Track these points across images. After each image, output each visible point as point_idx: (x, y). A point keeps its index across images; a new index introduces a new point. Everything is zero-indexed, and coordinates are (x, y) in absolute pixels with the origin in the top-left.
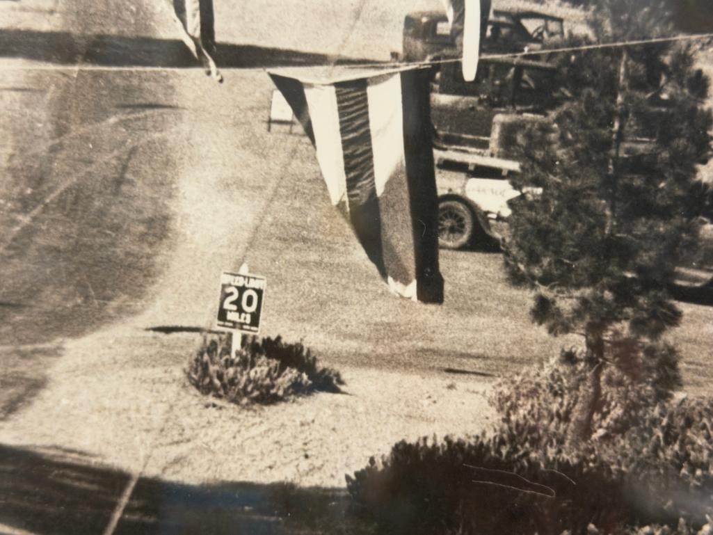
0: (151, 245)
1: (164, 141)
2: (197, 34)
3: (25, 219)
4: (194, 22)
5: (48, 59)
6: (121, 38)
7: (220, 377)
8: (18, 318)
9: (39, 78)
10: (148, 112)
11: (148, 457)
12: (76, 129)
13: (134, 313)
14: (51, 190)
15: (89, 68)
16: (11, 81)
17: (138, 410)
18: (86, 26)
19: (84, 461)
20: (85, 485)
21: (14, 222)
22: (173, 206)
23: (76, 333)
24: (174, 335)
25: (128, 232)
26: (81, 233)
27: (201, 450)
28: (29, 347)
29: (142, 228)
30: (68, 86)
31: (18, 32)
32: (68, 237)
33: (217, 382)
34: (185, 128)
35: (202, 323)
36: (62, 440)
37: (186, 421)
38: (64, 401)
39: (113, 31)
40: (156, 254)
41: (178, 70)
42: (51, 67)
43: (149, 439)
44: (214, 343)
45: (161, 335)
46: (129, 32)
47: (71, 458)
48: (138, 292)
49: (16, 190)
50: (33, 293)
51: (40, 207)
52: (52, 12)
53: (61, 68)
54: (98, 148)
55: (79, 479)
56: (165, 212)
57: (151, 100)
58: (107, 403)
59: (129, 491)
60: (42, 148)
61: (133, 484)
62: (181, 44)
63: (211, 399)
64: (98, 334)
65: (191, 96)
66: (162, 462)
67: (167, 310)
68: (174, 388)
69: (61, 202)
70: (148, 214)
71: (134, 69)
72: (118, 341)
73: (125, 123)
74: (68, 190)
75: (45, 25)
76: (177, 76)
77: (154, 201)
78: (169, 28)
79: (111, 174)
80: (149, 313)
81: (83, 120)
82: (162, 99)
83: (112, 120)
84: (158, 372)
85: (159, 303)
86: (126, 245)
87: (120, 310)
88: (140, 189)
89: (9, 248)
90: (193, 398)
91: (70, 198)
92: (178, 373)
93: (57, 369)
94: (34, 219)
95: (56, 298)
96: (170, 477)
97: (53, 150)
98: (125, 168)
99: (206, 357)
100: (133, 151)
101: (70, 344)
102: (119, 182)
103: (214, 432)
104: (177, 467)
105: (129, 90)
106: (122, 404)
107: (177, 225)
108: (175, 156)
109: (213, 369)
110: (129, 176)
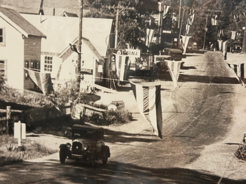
0: (227, 124)
1: (231, 101)
2: (240, 76)
3: (196, 118)
4: (239, 74)
5: (203, 82)
6: (221, 77)
7: (243, 155)
8: (193, 140)
9: (200, 86)
10: (227, 94)
11: (225, 173)
12: (209, 98)
13: (222, 140)
14: (202, 111)
15: (213, 84)
16: (193, 87)
17: (222, 162)
18: (212, 75)
19: (209, 173)
20: (209, 179)
21: (193, 119)
22: (232, 116)
23: (208, 144)
24: (232, 145)
25: (221, 121)
26: (209, 121)
27: (238, 172)
28: (196, 147)
29: (224, 120)
30: (207, 88)
31: (196, 76)
32: (206, 122)
33: (242, 156)
34: (236, 98)
35: (239, 142)
36: (204, 168)
37: (234, 165)
38: (204, 160)
39: (219, 76)
40: (228, 126)
41: (235, 85)
42: (203, 84)
43: (225, 169)
44: (242, 147)
45: (229, 145)
46: (223, 76)
47: (206, 173)
48: (223, 135)
49: (194, 111)
50: (197, 135)
51: (200, 115)
52: (204, 71)
53: (206, 84)
54: (214, 102)
55: (208, 178)
56: (230, 117)
57: (228, 91)
58: (215, 160)
59: (220, 181)
60: (201, 102)
61: (221, 179)
62: (235, 79)
63: (241, 160)
64: (213, 145)
65: (238, 90)
66: (228, 174)
67: (230, 140)
68: (232, 157)
69: (205, 114)
70: (226, 117)
71: (224, 84)
72: (218, 146)
73: (221, 97)
74: (206, 112)
75: (202, 74)
76: (235, 86)
77: (228, 114)
78: (233, 75)
79: (217, 108)
80: (226, 140)
81: (211, 96)
82: (230, 91)
83: (218, 96)
84: (228, 154)
85: (228, 138)
86: (221, 124)
87: (218, 139)
88: (224, 111)
89: (192, 124)
90: (236, 160)
91: (207, 113)
92: (233, 154)
93: (203, 152)
94: (198, 118)
95: (203, 136)
96: (230, 178)
97: (203, 102)
98: (221, 107)
99: (240, 150)
100: (223, 103)
101: (206, 147)
102: (219, 110)
103: (242, 168)
104: (232, 176)
105: (222, 89)
106: (218, 161)
107: (233, 120)
108: (233, 104)
109: (241, 153)
110: (221, 108)
